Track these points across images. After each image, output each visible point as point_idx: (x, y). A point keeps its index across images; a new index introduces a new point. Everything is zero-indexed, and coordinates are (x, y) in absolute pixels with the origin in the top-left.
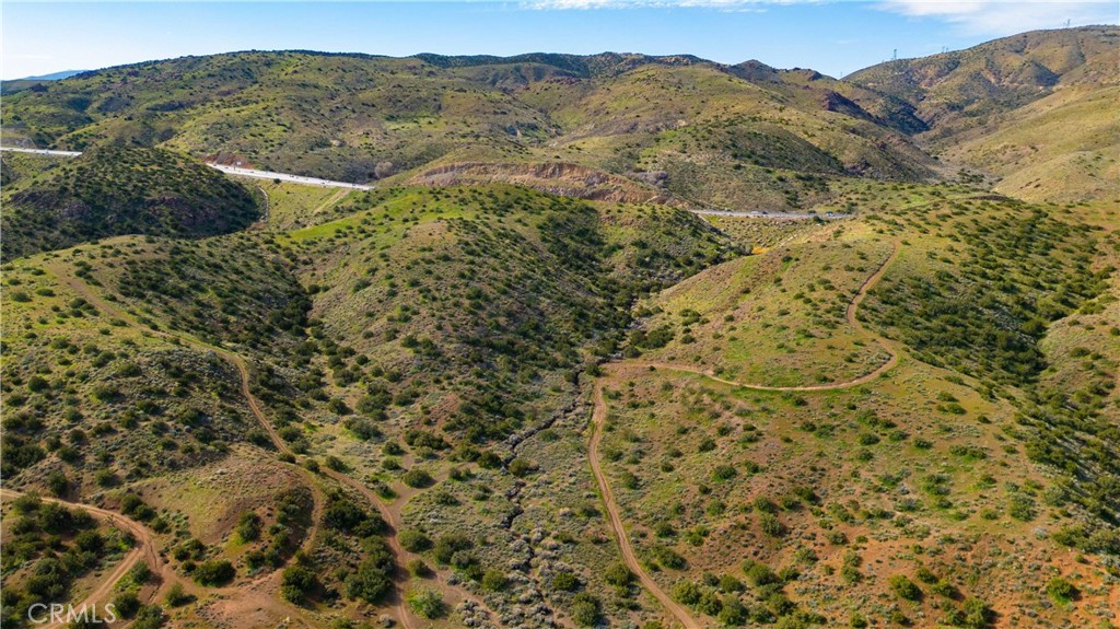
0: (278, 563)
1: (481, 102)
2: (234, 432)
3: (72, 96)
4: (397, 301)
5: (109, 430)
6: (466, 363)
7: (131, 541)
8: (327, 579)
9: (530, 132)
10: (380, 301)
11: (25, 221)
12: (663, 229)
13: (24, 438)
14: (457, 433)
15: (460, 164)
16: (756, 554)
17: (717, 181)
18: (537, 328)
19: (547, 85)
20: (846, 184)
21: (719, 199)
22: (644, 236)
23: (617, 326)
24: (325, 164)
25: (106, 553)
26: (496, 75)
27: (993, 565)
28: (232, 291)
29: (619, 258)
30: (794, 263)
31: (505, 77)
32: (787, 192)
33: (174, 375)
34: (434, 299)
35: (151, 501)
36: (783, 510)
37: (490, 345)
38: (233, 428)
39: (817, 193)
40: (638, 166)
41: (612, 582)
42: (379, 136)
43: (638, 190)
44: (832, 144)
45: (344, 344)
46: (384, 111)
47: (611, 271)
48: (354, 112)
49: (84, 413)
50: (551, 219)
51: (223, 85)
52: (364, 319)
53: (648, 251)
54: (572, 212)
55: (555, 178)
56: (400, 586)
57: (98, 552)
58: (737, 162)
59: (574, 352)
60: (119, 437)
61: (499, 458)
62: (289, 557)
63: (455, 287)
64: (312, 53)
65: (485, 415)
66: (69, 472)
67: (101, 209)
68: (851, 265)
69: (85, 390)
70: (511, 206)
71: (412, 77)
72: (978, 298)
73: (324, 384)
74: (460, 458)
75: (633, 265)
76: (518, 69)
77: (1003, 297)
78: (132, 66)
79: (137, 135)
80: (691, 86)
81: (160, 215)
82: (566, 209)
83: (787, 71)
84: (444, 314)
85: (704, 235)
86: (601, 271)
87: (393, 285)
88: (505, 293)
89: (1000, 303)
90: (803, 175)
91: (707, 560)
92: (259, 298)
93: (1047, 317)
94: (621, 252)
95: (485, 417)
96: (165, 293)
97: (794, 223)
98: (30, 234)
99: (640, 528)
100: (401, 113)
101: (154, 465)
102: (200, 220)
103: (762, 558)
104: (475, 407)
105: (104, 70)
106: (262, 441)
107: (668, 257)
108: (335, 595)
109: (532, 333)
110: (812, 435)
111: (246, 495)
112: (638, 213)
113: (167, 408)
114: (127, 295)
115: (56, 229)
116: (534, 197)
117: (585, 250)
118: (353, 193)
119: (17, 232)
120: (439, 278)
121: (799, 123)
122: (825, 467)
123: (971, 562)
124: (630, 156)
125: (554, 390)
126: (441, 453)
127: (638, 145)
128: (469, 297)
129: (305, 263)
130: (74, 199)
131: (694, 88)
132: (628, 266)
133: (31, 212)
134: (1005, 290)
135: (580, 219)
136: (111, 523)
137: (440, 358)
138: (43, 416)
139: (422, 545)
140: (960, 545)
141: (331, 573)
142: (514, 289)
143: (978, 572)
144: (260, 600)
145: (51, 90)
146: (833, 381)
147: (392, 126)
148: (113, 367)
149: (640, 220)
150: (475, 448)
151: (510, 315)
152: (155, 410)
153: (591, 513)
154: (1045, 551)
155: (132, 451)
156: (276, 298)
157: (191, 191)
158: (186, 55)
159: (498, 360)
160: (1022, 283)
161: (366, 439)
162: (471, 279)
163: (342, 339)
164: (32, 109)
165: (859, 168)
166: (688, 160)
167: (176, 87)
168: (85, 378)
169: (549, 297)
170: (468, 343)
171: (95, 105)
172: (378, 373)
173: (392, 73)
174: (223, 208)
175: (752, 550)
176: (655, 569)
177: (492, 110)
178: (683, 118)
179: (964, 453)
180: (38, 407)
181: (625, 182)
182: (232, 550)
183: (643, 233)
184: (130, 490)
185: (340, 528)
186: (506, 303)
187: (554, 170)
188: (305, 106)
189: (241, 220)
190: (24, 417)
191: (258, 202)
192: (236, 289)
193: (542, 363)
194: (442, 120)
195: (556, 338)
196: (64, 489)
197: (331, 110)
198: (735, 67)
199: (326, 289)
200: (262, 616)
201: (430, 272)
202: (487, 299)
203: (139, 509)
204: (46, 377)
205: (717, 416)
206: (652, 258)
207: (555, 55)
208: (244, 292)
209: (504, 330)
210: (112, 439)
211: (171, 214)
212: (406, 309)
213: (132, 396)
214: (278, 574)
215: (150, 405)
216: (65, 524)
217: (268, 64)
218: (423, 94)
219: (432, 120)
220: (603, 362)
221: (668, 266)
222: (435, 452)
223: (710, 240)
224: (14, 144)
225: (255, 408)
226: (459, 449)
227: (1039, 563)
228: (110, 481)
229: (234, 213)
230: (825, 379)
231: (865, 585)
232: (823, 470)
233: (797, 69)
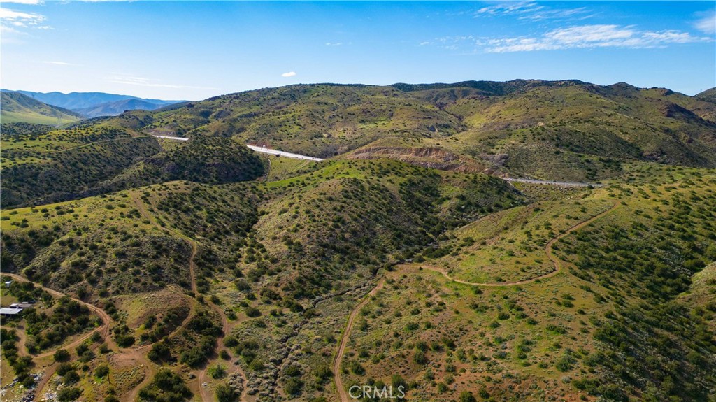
0: (154, 340)
1: (417, 112)
2: (173, 278)
3: (202, 109)
4: (296, 221)
5: (113, 271)
6: (314, 256)
7: (101, 322)
8: (174, 352)
9: (444, 130)
10: (288, 221)
11: (147, 173)
12: (478, 189)
13: (78, 271)
14: (288, 292)
15: (374, 147)
16: (403, 372)
17: (541, 161)
18: (367, 241)
19: (466, 101)
20: (636, 165)
21: (540, 173)
22: (465, 192)
23: (420, 243)
24: (312, 147)
25: (87, 327)
26: (438, 95)
27: (529, 394)
28: (216, 211)
29: (446, 205)
30: (540, 212)
31: (444, 96)
32: (590, 170)
33: (156, 248)
34: (314, 221)
35: (118, 306)
36: (430, 350)
37: (334, 248)
38: (173, 276)
39: (611, 171)
40: (492, 150)
41: (317, 375)
42: (351, 132)
43: (476, 165)
44: (639, 138)
45: (262, 242)
46: (359, 117)
47: (438, 212)
48: (342, 118)
49: (107, 262)
50: (410, 180)
51: (279, 103)
52: (277, 230)
53: (465, 202)
54: (424, 177)
55: (426, 156)
56: (209, 361)
57: (85, 324)
58: (558, 149)
59: (385, 256)
60: (117, 275)
61: (302, 307)
62: (161, 339)
63: (328, 215)
64: (332, 85)
65: (308, 284)
66: (89, 288)
67: (183, 167)
68: (571, 215)
69: (112, 251)
70: (389, 172)
71: (384, 97)
72: (658, 241)
73: (239, 261)
74: (282, 305)
75: (454, 210)
76: (452, 91)
77: (680, 243)
78: (237, 94)
79: (225, 130)
80: (560, 101)
81: (211, 172)
82: (421, 174)
83: (647, 89)
84: (315, 229)
85: (505, 193)
86: (432, 212)
87: (297, 212)
88: (355, 219)
89: (675, 246)
90: (604, 159)
91: (376, 372)
92: (230, 216)
93: (710, 258)
94: (448, 201)
95: (308, 285)
96: (179, 209)
97: (573, 189)
98: (147, 179)
99: (353, 351)
100: (369, 119)
101: (126, 289)
102: (231, 175)
103: (406, 375)
104: (304, 280)
105: (223, 96)
106: (185, 285)
107: (477, 206)
108: (175, 360)
109: (363, 243)
110: (473, 311)
111: (156, 307)
112: (465, 178)
113: (144, 263)
114: (160, 209)
115: (159, 177)
116: (405, 167)
117: (427, 199)
118: (311, 162)
119: (141, 178)
120: (322, 210)
121: (619, 124)
122: (469, 329)
123: (516, 390)
124: (489, 144)
125: (359, 276)
126: (274, 302)
127: (496, 138)
128: (333, 221)
129: (266, 199)
130: (171, 162)
131: (563, 101)
132: (450, 210)
133: (150, 168)
134: (683, 238)
135: (428, 181)
136: (95, 313)
137: (300, 252)
138: (90, 262)
139: (232, 343)
140: (514, 380)
141: (178, 349)
142: (362, 218)
143: (518, 397)
144: (137, 356)
145: (196, 106)
146: (505, 281)
147: (362, 126)
148: (129, 241)
149: (465, 183)
150: (295, 301)
151: (354, 232)
152: (138, 263)
153: (331, 340)
154: (563, 390)
155: (119, 282)
156: (239, 216)
157: (229, 160)
158: (264, 87)
159: (335, 256)
160: (701, 234)
161: (240, 290)
162: (339, 211)
163: (262, 239)
164: (183, 117)
165: (655, 156)
166: (525, 148)
167: (254, 105)
168: (114, 246)
169: (382, 224)
170: (321, 246)
171: (214, 114)
172: (267, 258)
173: (373, 95)
174: (244, 169)
175: (402, 369)
176: (346, 372)
177: (422, 116)
178: (543, 121)
179: (553, 330)
180: (89, 257)
181: (469, 159)
182: (138, 332)
183: (465, 191)
184: (111, 300)
185: (195, 329)
186: (355, 225)
187: (426, 152)
188: (316, 115)
189: (253, 176)
190: (81, 261)
191: (265, 166)
192: (219, 210)
193: (361, 260)
194: (392, 122)
195: (377, 247)
196: (83, 295)
197: (330, 117)
198: (606, 87)
199: (268, 213)
200: (133, 363)
201: (318, 206)
202: (343, 223)
203: (110, 309)
204: (98, 244)
205: (430, 296)
206: (466, 206)
207: (483, 81)
208: (222, 212)
209: (346, 240)
210: (113, 275)
211: (216, 171)
212: (298, 225)
213: (130, 256)
214: (150, 346)
215: (136, 261)
216: (76, 310)
217: (305, 92)
218: (384, 107)
219: (385, 123)
220: (399, 263)
221: (476, 212)
222: (271, 301)
223: (508, 197)
224: (167, 135)
225: (192, 269)
226: (284, 299)
227: (556, 396)
228: (104, 294)
229: (250, 173)
230: (500, 280)
231: (446, 394)
232: (467, 331)
233: (654, 88)
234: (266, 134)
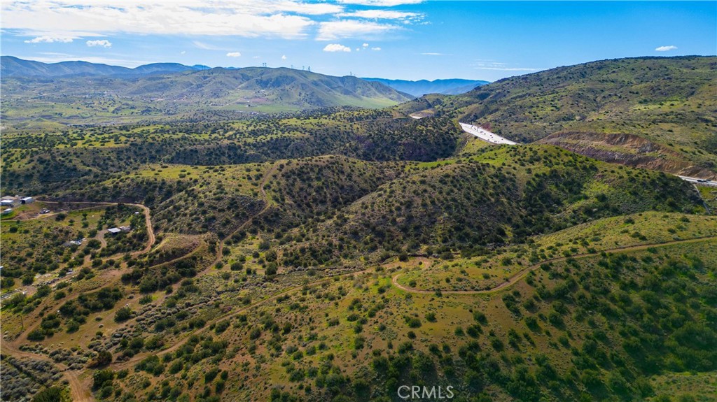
3: (481, 92)
8: (144, 278)
18: (417, 228)
29: (576, 205)
47: (559, 213)
53: (603, 204)
55: (620, 144)
70: (538, 160)
75: (580, 212)
81: (398, 150)
86: (551, 211)
92: (341, 188)
94: (582, 201)
101: (178, 229)
102: (415, 154)
106: (221, 235)
109: (411, 230)
130: (370, 140)
132: (575, 211)
151: (409, 218)
152: (204, 213)
156: (351, 190)
159: (368, 237)
169: (450, 214)
171: (490, 97)
187: (621, 139)
196: (157, 229)
206: (600, 210)
209: (395, 224)
210: (183, 218)
211: (403, 150)
215: (204, 210)
217: (600, 68)
218: (685, 83)
225: (245, 224)
234: (510, 116)
